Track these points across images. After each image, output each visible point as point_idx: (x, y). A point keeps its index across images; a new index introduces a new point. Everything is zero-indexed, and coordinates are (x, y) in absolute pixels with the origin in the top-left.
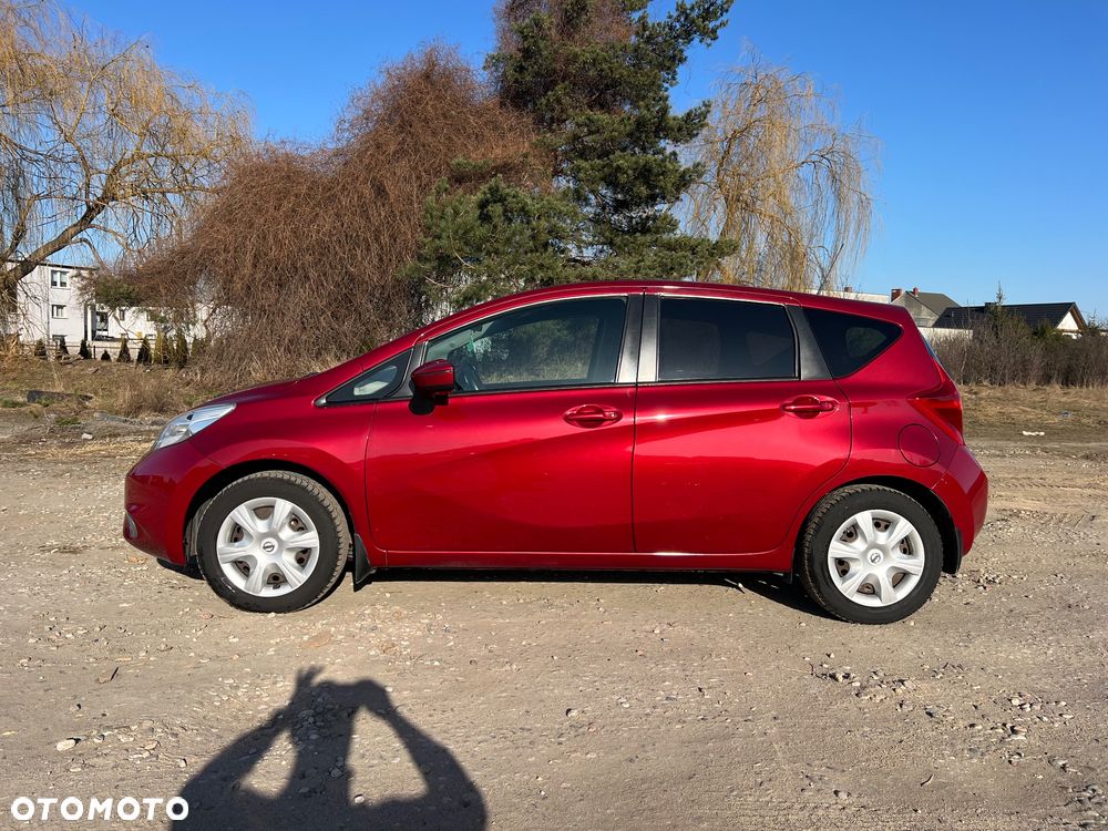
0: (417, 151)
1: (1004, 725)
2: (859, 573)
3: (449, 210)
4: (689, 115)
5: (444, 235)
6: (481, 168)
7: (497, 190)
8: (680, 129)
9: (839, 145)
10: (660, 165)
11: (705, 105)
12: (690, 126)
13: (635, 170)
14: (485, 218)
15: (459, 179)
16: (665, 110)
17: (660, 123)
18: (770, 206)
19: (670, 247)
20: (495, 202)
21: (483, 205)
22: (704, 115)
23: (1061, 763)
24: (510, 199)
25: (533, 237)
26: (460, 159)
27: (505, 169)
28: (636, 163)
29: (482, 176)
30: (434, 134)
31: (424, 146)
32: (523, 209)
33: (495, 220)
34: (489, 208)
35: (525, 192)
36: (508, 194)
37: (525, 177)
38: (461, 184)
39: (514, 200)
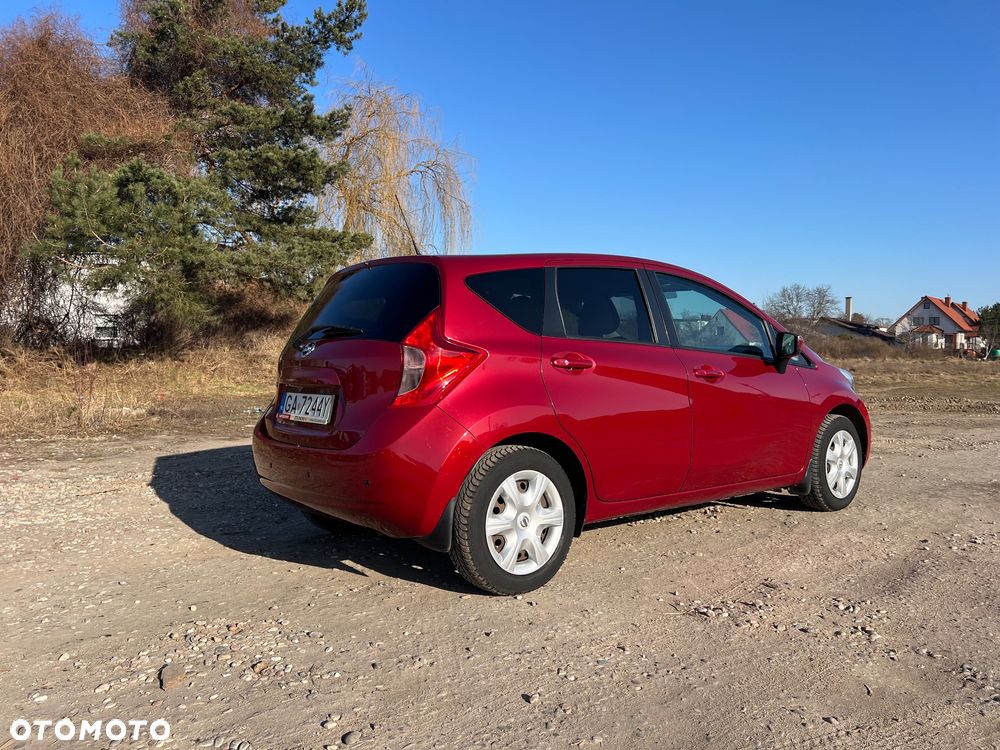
0: (35, 122)
3: (82, 187)
4: (332, 115)
5: (78, 213)
6: (116, 145)
7: (140, 169)
8: (324, 129)
9: (442, 160)
11: (347, 109)
12: (332, 126)
13: (285, 162)
14: (124, 197)
15: (90, 154)
16: (309, 110)
17: (306, 119)
18: (387, 209)
19: (313, 237)
20: (136, 181)
21: (122, 183)
22: (346, 118)
24: (154, 179)
25: (182, 220)
26: (92, 134)
27: (145, 148)
29: (116, 153)
30: (55, 105)
31: (43, 116)
32: (169, 191)
33: (137, 199)
34: (130, 187)
35: (167, 171)
36: (152, 175)
37: (169, 158)
38: (91, 159)
39: (159, 181)
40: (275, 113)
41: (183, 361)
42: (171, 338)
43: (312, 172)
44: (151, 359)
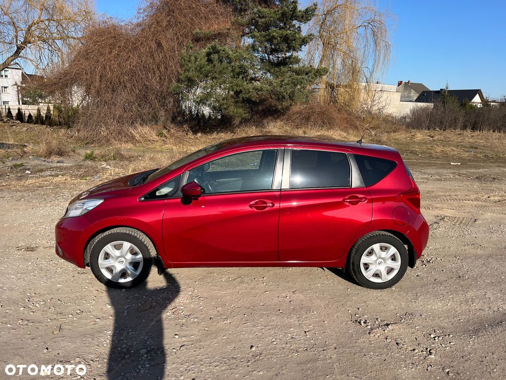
0: (176, 25)
1: (427, 349)
2: (373, 269)
3: (193, 58)
4: (307, 9)
5: (191, 70)
6: (207, 35)
7: (215, 48)
8: (302, 17)
9: (377, 18)
10: (293, 36)
11: (315, 5)
12: (307, 15)
13: (281, 38)
14: (210, 61)
15: (197, 40)
16: (295, 8)
17: (293, 14)
18: (344, 47)
19: (298, 73)
20: (214, 53)
21: (208, 54)
22: (314, 10)
23: (447, 370)
24: (221, 52)
25: (233, 71)
26: (198, 30)
27: (219, 35)
28: (282, 34)
29: (209, 38)
30: (185, 17)
31: (180, 23)
32: (228, 57)
33: (215, 62)
34: (212, 56)
35: (228, 48)
36: (221, 50)
37: (229, 40)
38: (198, 42)
39: (224, 52)
40: (278, 11)
41: (235, 133)
42: (230, 123)
43: (294, 42)
44: (222, 132)
